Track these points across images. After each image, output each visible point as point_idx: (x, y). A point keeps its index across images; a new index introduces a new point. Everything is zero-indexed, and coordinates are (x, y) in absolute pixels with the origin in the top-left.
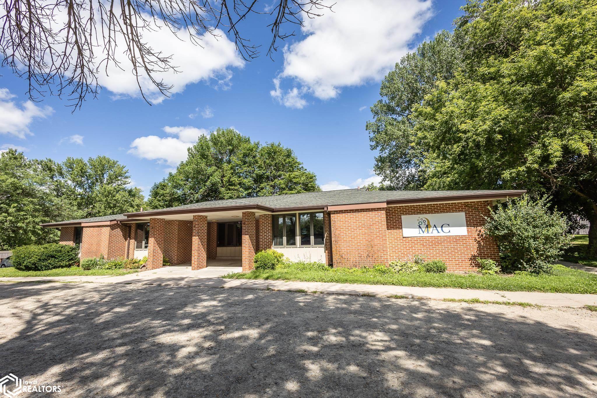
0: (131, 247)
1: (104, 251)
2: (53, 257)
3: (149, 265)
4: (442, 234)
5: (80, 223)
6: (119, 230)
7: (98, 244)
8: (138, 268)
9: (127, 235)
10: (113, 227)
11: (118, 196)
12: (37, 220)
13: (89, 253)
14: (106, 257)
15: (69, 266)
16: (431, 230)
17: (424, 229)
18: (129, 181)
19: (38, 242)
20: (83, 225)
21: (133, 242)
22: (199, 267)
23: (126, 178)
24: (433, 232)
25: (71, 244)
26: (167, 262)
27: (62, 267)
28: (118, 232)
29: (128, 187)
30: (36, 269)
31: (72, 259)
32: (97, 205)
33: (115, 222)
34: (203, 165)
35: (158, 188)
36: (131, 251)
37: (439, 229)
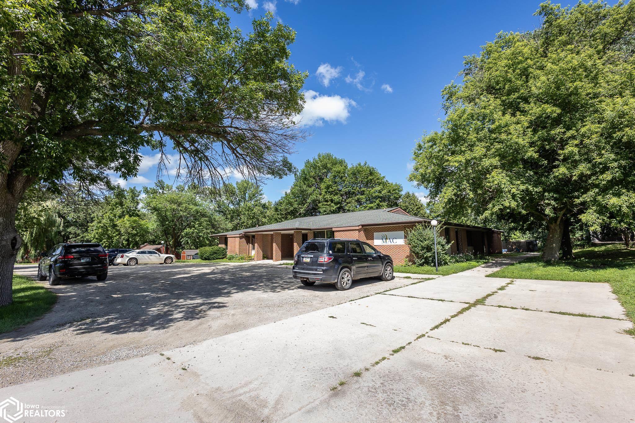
0: (250, 248)
1: (237, 251)
2: (215, 253)
3: (256, 259)
4: (393, 244)
5: (226, 235)
6: (244, 239)
7: (235, 247)
8: (251, 260)
9: (248, 242)
10: (241, 238)
11: (255, 210)
12: (209, 231)
13: (231, 251)
14: (238, 254)
15: (223, 258)
16: (388, 240)
17: (384, 240)
18: (263, 197)
19: (210, 245)
20: (228, 236)
21: (251, 245)
22: (277, 260)
23: (261, 195)
24: (388, 243)
25: (223, 246)
26: (265, 257)
27: (220, 259)
28: (244, 240)
29: (263, 202)
30: (209, 259)
31: (224, 255)
32: (242, 217)
33: (242, 235)
34: (305, 187)
35: (277, 204)
36: (250, 251)
37: (391, 240)
